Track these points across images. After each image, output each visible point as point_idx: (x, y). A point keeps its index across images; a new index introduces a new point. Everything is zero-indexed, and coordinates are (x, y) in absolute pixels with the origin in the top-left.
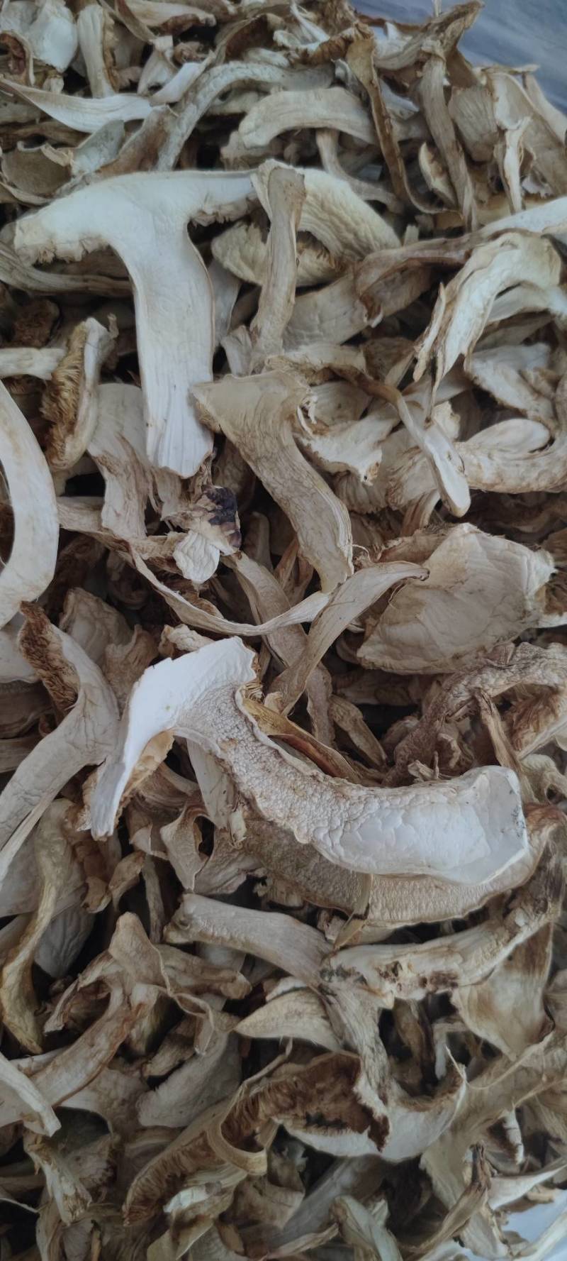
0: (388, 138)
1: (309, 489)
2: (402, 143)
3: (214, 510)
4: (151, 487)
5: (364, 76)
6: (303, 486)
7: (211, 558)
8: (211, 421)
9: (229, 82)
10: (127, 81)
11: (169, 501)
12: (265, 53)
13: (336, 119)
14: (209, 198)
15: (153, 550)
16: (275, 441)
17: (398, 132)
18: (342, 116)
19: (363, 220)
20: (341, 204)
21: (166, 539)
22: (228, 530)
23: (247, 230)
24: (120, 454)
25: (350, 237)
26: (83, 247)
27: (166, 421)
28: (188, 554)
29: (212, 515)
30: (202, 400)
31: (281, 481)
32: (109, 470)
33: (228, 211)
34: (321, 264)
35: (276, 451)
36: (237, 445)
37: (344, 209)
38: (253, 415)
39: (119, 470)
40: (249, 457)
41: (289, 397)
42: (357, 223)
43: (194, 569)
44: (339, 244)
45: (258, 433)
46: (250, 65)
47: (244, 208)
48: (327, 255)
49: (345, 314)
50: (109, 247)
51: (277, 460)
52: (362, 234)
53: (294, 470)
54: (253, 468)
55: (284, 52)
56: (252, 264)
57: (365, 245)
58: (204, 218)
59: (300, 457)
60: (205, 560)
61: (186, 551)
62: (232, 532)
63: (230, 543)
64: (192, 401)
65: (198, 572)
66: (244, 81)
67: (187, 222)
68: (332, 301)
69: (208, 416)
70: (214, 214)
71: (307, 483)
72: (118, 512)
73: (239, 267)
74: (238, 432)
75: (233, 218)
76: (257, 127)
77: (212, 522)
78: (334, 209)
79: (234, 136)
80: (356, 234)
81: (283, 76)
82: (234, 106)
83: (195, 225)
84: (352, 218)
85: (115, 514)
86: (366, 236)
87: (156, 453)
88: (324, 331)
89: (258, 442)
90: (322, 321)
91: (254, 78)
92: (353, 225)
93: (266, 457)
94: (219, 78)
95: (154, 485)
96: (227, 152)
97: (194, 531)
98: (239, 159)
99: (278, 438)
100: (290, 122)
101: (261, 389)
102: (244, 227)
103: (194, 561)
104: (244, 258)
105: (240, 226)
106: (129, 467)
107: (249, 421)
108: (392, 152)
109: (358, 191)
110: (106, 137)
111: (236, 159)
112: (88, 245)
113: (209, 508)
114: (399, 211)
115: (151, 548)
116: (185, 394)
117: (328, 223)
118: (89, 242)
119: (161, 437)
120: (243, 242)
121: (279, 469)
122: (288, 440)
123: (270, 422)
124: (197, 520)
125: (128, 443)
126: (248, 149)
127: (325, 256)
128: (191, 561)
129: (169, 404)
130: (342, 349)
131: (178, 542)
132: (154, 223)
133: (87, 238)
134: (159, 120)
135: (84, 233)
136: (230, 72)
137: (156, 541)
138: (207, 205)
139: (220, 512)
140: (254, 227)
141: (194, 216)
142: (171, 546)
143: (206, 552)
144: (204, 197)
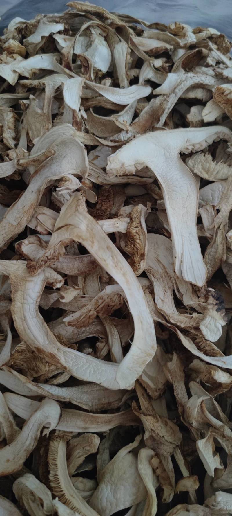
3: (216, 304)
4: (175, 286)
7: (218, 329)
9: (190, 84)
10: (133, 77)
12: (204, 69)
14: (188, 141)
15: (186, 322)
21: (192, 317)
22: (222, 313)
23: (204, 156)
24: (157, 268)
26: (136, 167)
27: (182, 254)
28: (207, 327)
29: (216, 307)
32: (153, 276)
33: (198, 148)
39: (158, 276)
43: (210, 335)
46: (199, 75)
47: (204, 146)
50: (147, 167)
55: (212, 68)
56: (207, 172)
58: (187, 151)
60: (216, 330)
61: (206, 325)
62: (224, 314)
63: (223, 319)
65: (212, 336)
66: (198, 84)
67: (180, 152)
70: (191, 149)
72: (162, 299)
73: (201, 172)
75: (199, 150)
77: (218, 310)
79: (193, 109)
81: (215, 81)
83: (183, 153)
85: (160, 300)
87: (180, 270)
91: (202, 82)
94: (185, 82)
95: (176, 284)
96: (190, 117)
97: (210, 316)
98: (197, 122)
102: (203, 154)
103: (210, 331)
104: (203, 168)
105: (201, 154)
106: (163, 275)
110: (131, 107)
112: (138, 166)
113: (215, 304)
115: (185, 321)
116: (188, 239)
118: (139, 165)
119: (181, 262)
120: (203, 161)
124: (211, 310)
125: (161, 263)
128: (208, 330)
129: (183, 245)
131: (199, 319)
132: (165, 154)
133: (138, 163)
134: (161, 103)
135: (136, 161)
136: (190, 79)
137: (187, 317)
138: (187, 144)
139: (219, 305)
140: (208, 154)
141: (183, 150)
142: (196, 321)
143: (215, 326)
144: (186, 141)
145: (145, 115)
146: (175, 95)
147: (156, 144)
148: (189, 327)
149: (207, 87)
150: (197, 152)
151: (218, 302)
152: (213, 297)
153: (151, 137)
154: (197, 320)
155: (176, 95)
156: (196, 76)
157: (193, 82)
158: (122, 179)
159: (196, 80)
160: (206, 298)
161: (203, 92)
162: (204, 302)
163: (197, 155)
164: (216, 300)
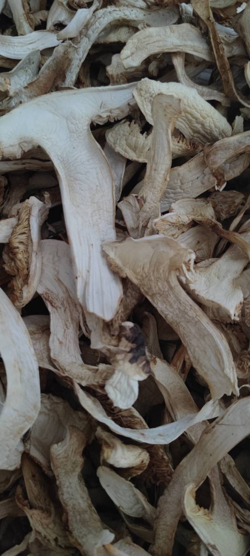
0: (221, 57)
1: (193, 318)
2: (229, 58)
3: (131, 351)
4: (81, 318)
5: (203, 15)
6: (188, 316)
7: (132, 390)
8: (119, 271)
9: (109, 22)
10: (40, 22)
11: (95, 330)
13: (185, 46)
14: (103, 105)
15: (89, 378)
16: (165, 283)
17: (226, 52)
18: (189, 43)
19: (208, 116)
20: (193, 106)
21: (98, 369)
22: (142, 362)
23: (129, 125)
24: (57, 292)
25: (199, 126)
26: (22, 148)
27: (88, 271)
28: (115, 387)
29: (130, 355)
30: (112, 255)
31: (171, 310)
32: (51, 304)
33: (116, 114)
34: (181, 147)
35: (166, 289)
36: (139, 286)
37: (196, 109)
38: (148, 266)
39: (58, 304)
40: (147, 293)
41: (175, 256)
42: (204, 118)
43: (121, 400)
44: (190, 131)
45: (152, 278)
46: (122, 8)
47: (127, 111)
48: (185, 140)
49: (198, 178)
50: (39, 147)
51: (167, 295)
52: (207, 125)
53: (180, 303)
54: (150, 300)
56: (135, 149)
57: (209, 131)
58: (101, 120)
59: (183, 293)
60: (129, 391)
61: (114, 385)
62: (144, 362)
63: (143, 370)
64: (105, 255)
65: (123, 402)
66: (119, 20)
67: (90, 123)
68: (189, 171)
69: (117, 267)
70: (107, 117)
71: (191, 313)
72: (61, 340)
73: (126, 151)
74: (139, 277)
75: (120, 118)
76: (132, 54)
77: (131, 361)
78: (189, 109)
79: (115, 58)
80: (203, 125)
81: (144, 15)
82: (113, 38)
83: (95, 125)
84: (201, 116)
85: (58, 342)
86: (210, 126)
87: (84, 295)
88: (183, 190)
89: (153, 284)
90: (182, 184)
91: (126, 17)
92: (202, 119)
93: (159, 294)
94: (102, 19)
96: (111, 70)
97: (120, 371)
98: (120, 75)
99: (168, 282)
100: (155, 49)
101: (153, 248)
102: (128, 123)
103: (120, 392)
104: (129, 145)
105: (125, 122)
106: (65, 302)
107: (146, 270)
108: (223, 66)
109: (202, 95)
110: (29, 62)
111: (118, 75)
112: (25, 147)
113: (128, 349)
114: (228, 105)
115: (87, 376)
116: (99, 249)
117: (184, 118)
119: (86, 284)
120: (128, 134)
121: (169, 302)
122: (174, 282)
123: (161, 271)
124: (121, 362)
125: (62, 283)
126: (127, 69)
127: (183, 141)
128: (118, 393)
129: (90, 258)
130: (196, 201)
131: (108, 373)
132: (68, 126)
133: (24, 142)
134: (65, 51)
135: (21, 139)
136: (109, 14)
137: (90, 370)
138: (102, 110)
139: (135, 351)
140: (135, 123)
141: (94, 119)
142: (103, 376)
143: (129, 385)
144: (99, 105)
145: (47, 71)
146: (87, 39)
147: (53, 113)
148: (93, 385)
149: (133, 24)
150: (117, 122)
151: (134, 346)
152: (127, 339)
153: (45, 102)
154: (105, 374)
155: (89, 38)
156: (117, 9)
157: (112, 18)
158: (15, 164)
159: (118, 14)
160: (119, 338)
161: (129, 32)
162: (115, 346)
163: (119, 126)
164: (133, 343)
